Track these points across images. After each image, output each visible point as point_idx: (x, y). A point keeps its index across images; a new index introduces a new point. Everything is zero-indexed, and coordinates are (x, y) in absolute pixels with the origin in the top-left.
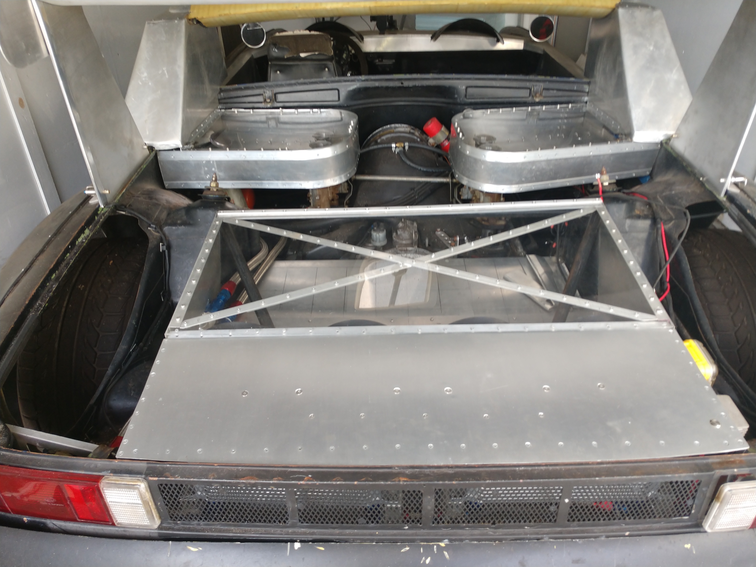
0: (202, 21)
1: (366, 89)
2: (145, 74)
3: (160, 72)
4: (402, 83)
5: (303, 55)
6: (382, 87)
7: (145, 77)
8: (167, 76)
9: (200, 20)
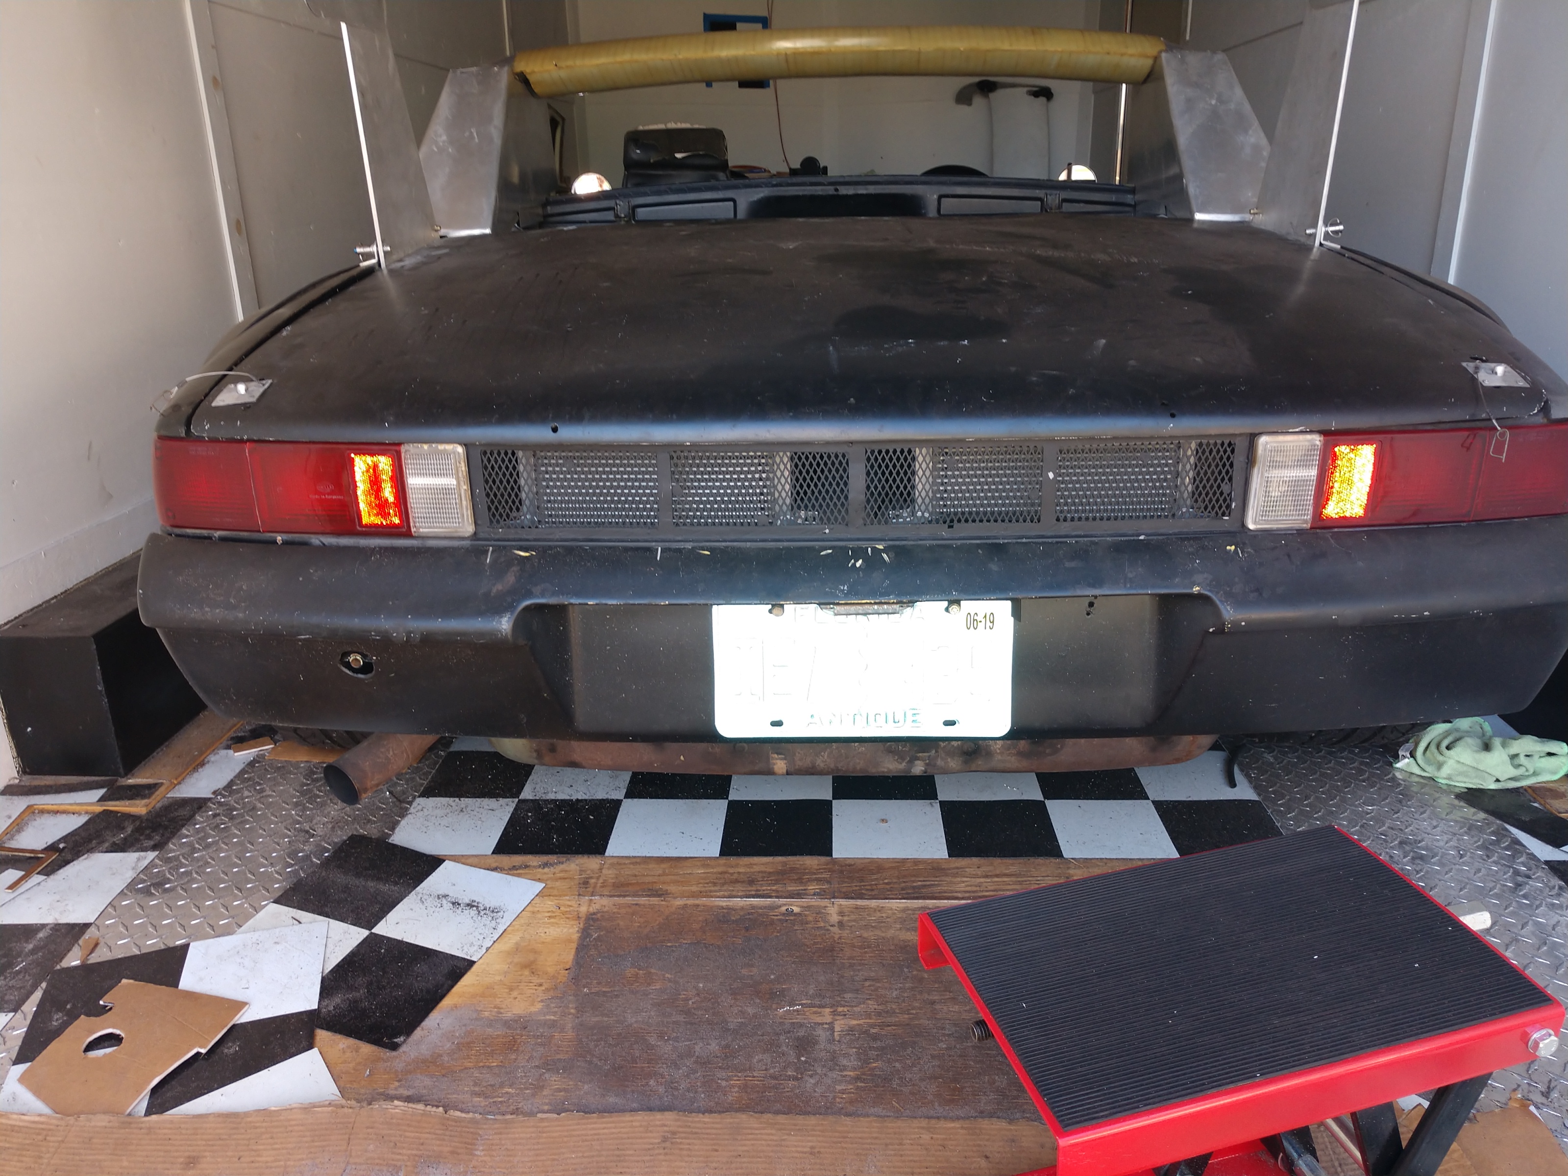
0: (532, 79)
1: (779, 199)
2: (444, 138)
3: (467, 134)
4: (837, 190)
5: (679, 156)
6: (804, 196)
7: (444, 142)
8: (477, 140)
9: (528, 77)
